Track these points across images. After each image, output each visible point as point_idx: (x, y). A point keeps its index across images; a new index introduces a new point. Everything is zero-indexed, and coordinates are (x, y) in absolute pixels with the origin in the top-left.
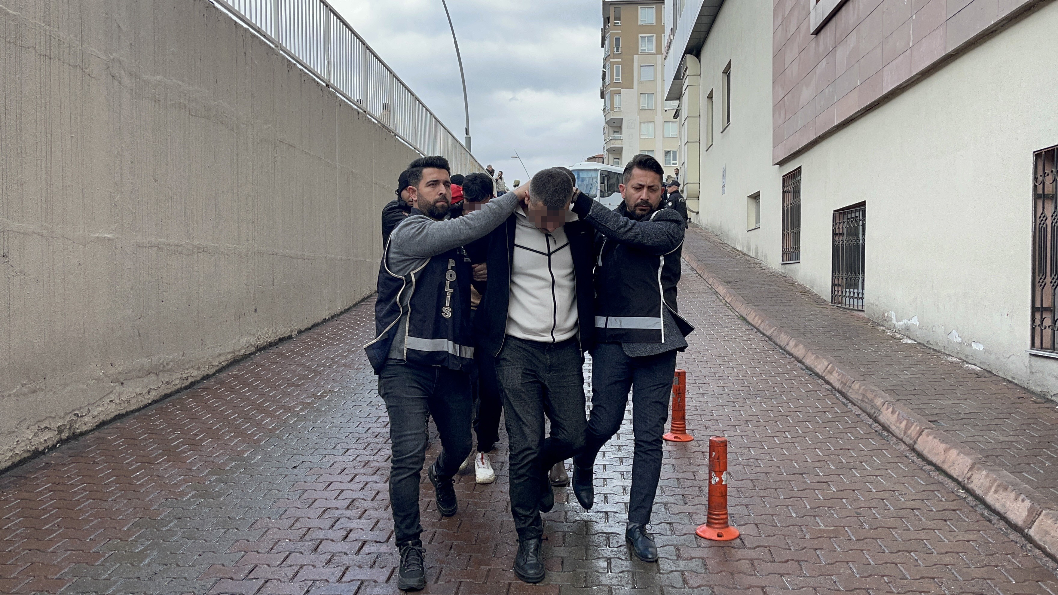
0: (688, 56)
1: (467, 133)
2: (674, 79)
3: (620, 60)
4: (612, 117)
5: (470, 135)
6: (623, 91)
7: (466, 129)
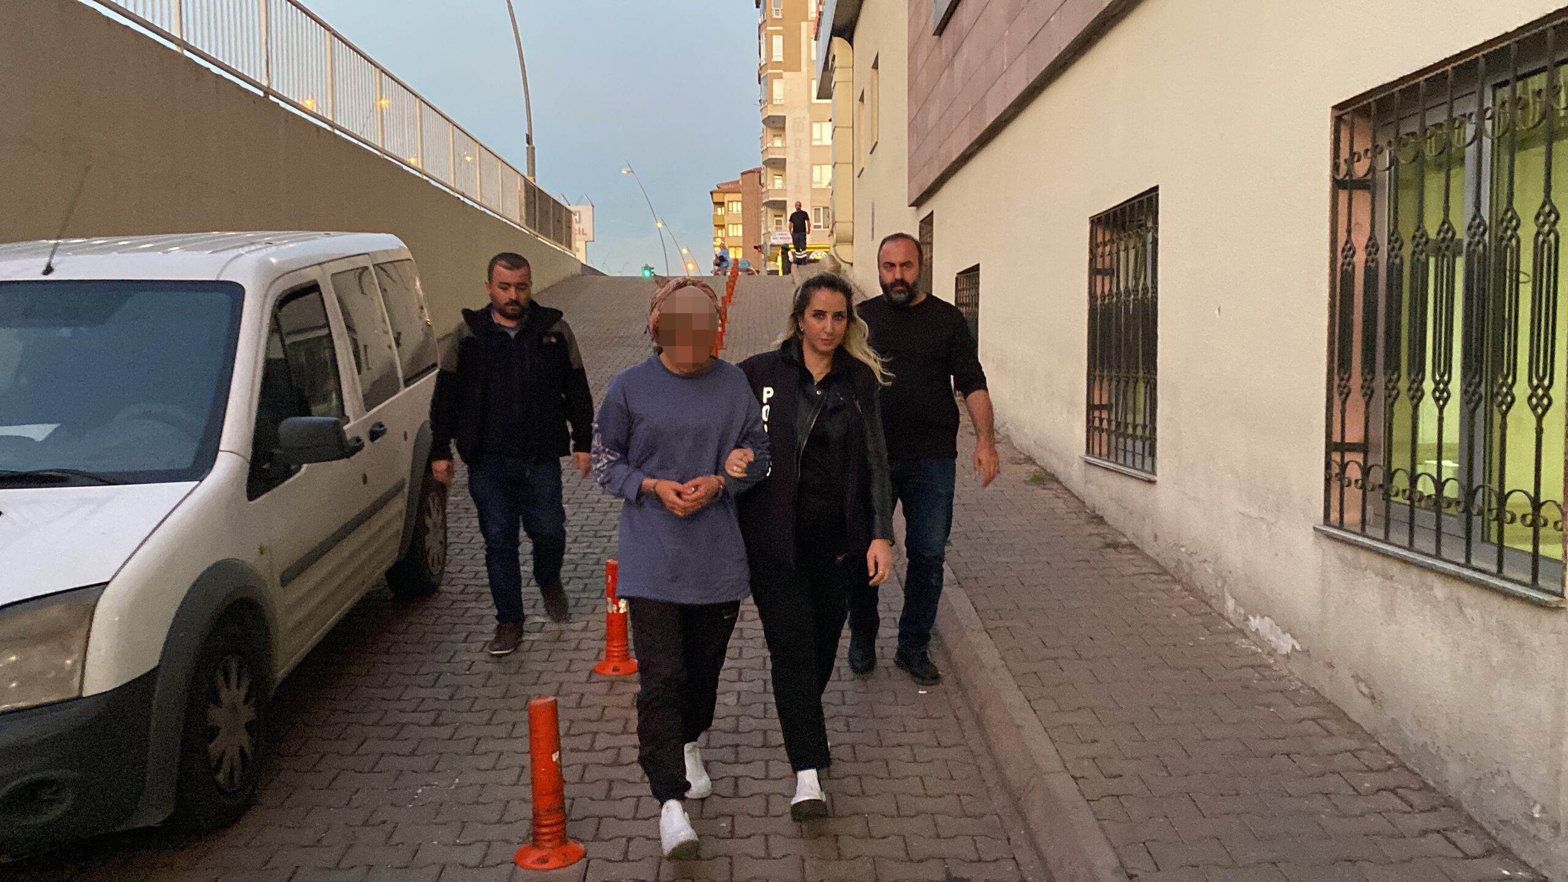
0: (836, 39)
1: (529, 140)
2: (824, 71)
3: (781, 28)
4: (770, 114)
5: (534, 144)
6: (786, 74)
7: (527, 135)
